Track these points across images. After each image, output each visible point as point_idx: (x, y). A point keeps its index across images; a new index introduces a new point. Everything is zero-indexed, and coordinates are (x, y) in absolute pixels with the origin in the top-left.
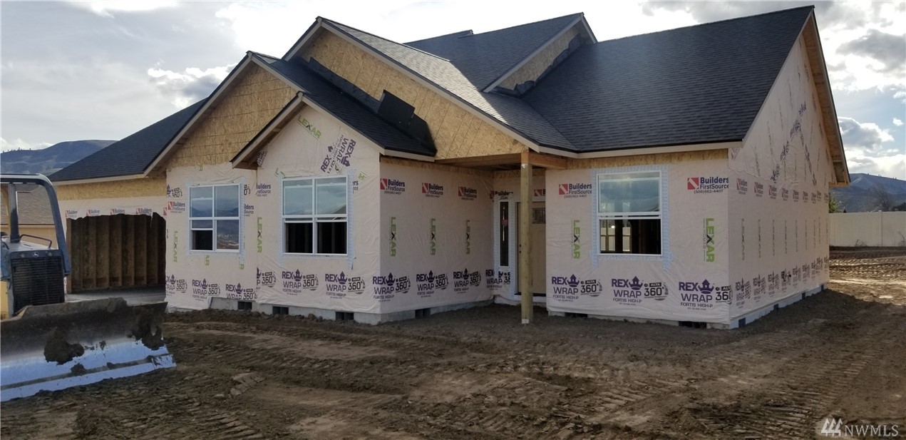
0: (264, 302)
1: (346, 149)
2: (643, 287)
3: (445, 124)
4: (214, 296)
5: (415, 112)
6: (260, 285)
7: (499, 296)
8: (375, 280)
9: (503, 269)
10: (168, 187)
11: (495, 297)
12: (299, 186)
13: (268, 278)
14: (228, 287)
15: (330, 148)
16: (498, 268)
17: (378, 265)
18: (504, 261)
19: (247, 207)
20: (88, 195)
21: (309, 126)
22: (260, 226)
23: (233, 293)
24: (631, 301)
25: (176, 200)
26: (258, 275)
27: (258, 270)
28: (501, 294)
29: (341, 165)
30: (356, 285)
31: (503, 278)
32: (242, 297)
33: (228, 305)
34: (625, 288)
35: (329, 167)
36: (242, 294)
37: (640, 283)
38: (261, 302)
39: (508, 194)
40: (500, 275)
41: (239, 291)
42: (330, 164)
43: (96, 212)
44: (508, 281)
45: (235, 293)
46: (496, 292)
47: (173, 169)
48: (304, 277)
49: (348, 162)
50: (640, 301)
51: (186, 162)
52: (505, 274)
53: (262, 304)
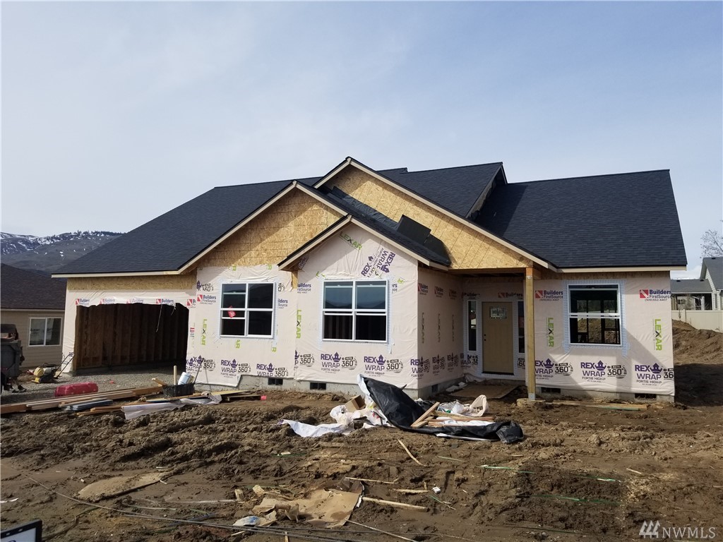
0: (302, 379)
1: (386, 259)
2: (607, 369)
3: (459, 243)
4: (244, 373)
5: (431, 233)
6: (298, 365)
7: (468, 374)
8: (412, 362)
9: (471, 353)
10: (199, 283)
11: (465, 374)
12: (339, 286)
13: (307, 360)
14: (259, 366)
15: (370, 258)
16: (467, 351)
17: (416, 351)
18: (473, 347)
19: (281, 301)
20: (103, 287)
21: (350, 240)
22: (299, 317)
23: (264, 371)
24: (597, 379)
25: (206, 293)
26: (296, 357)
27: (296, 353)
28: (470, 372)
29: (381, 272)
30: (395, 365)
31: (471, 360)
32: (274, 375)
33: (257, 381)
34: (592, 369)
35: (369, 272)
36: (274, 372)
37: (604, 366)
38: (298, 379)
39: (475, 295)
40: (469, 357)
41: (270, 369)
42: (370, 270)
43: (111, 300)
44: (476, 362)
45: (267, 371)
46: (465, 371)
47: (204, 268)
48: (343, 359)
49: (387, 269)
50: (604, 379)
51: (218, 263)
52: (473, 357)
53: (300, 381)
